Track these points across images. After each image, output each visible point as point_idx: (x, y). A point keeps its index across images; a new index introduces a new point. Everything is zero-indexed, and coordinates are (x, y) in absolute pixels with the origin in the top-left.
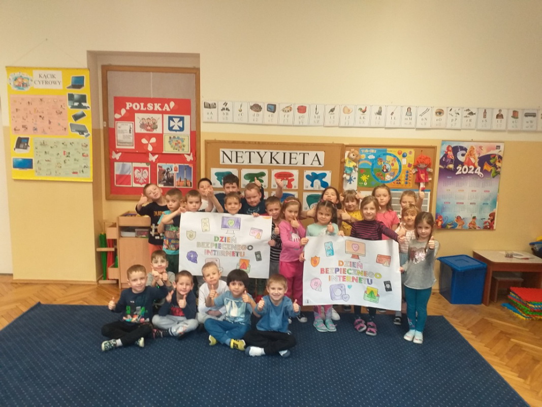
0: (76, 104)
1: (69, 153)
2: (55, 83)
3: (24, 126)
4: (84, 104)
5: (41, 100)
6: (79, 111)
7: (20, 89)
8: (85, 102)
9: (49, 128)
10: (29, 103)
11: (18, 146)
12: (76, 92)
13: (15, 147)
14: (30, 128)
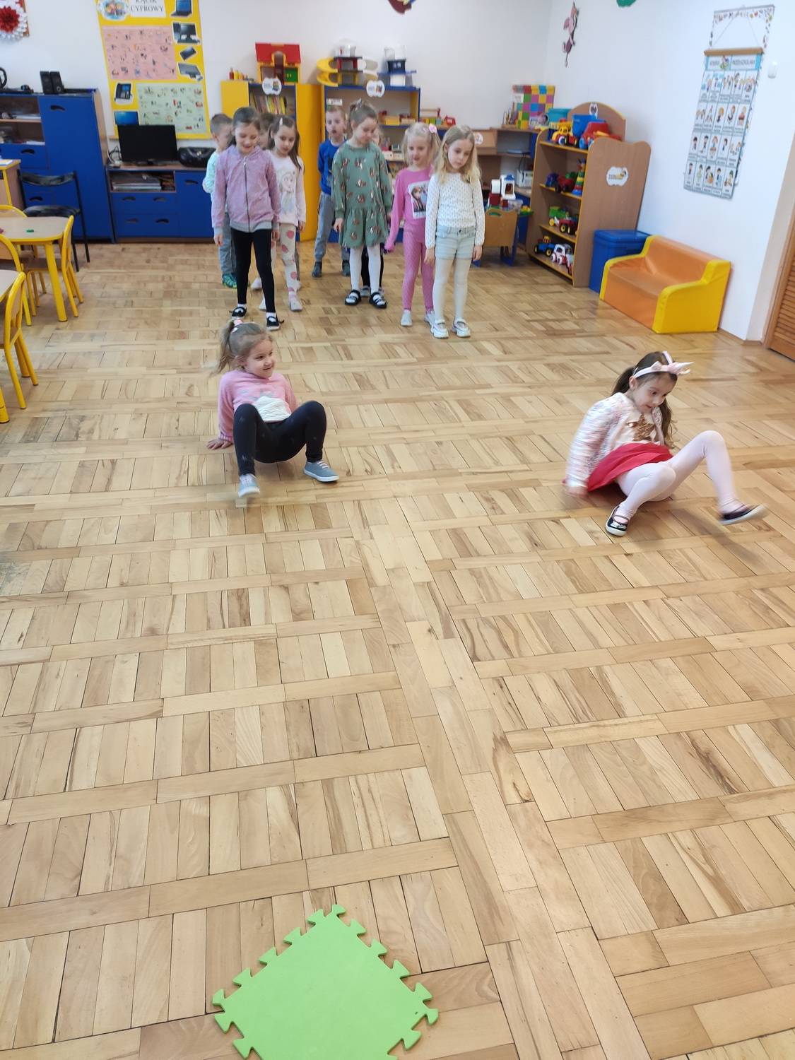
0: (184, 37)
1: (180, 103)
2: (156, 9)
3: (123, 69)
4: (193, 37)
5: (141, 32)
6: (188, 47)
7: (113, 18)
8: (194, 34)
9: (154, 70)
10: (127, 37)
11: (118, 96)
12: (184, 21)
13: (115, 96)
14: (131, 72)
